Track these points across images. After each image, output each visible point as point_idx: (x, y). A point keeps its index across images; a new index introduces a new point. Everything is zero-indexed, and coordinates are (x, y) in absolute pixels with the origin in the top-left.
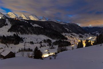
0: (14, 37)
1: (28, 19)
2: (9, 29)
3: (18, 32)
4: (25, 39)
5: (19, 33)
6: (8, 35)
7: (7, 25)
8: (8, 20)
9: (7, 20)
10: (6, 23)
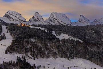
1: (46, 24)
2: (8, 48)
5: (29, 55)
7: (4, 38)
8: (7, 28)
9: (4, 27)
10: (2, 35)
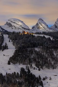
0: (21, 76)
1: (51, 31)
3: (30, 62)
4: (48, 80)
5: (34, 65)
6: (9, 72)
8: (9, 37)
9: (6, 36)
10: (4, 44)
